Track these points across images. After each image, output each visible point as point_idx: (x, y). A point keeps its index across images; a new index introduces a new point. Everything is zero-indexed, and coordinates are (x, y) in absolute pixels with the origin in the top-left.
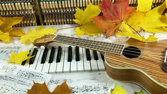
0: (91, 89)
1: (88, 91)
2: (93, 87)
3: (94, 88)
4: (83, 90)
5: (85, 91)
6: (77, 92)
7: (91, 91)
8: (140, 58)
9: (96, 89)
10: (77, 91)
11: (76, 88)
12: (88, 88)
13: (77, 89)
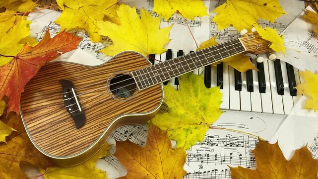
0: (237, 144)
1: (233, 145)
2: (241, 139)
3: (242, 142)
4: (225, 143)
5: (228, 144)
6: (217, 145)
7: (237, 146)
8: (105, 82)
9: (244, 144)
10: (217, 143)
11: (216, 137)
12: (234, 140)
13: (218, 139)
